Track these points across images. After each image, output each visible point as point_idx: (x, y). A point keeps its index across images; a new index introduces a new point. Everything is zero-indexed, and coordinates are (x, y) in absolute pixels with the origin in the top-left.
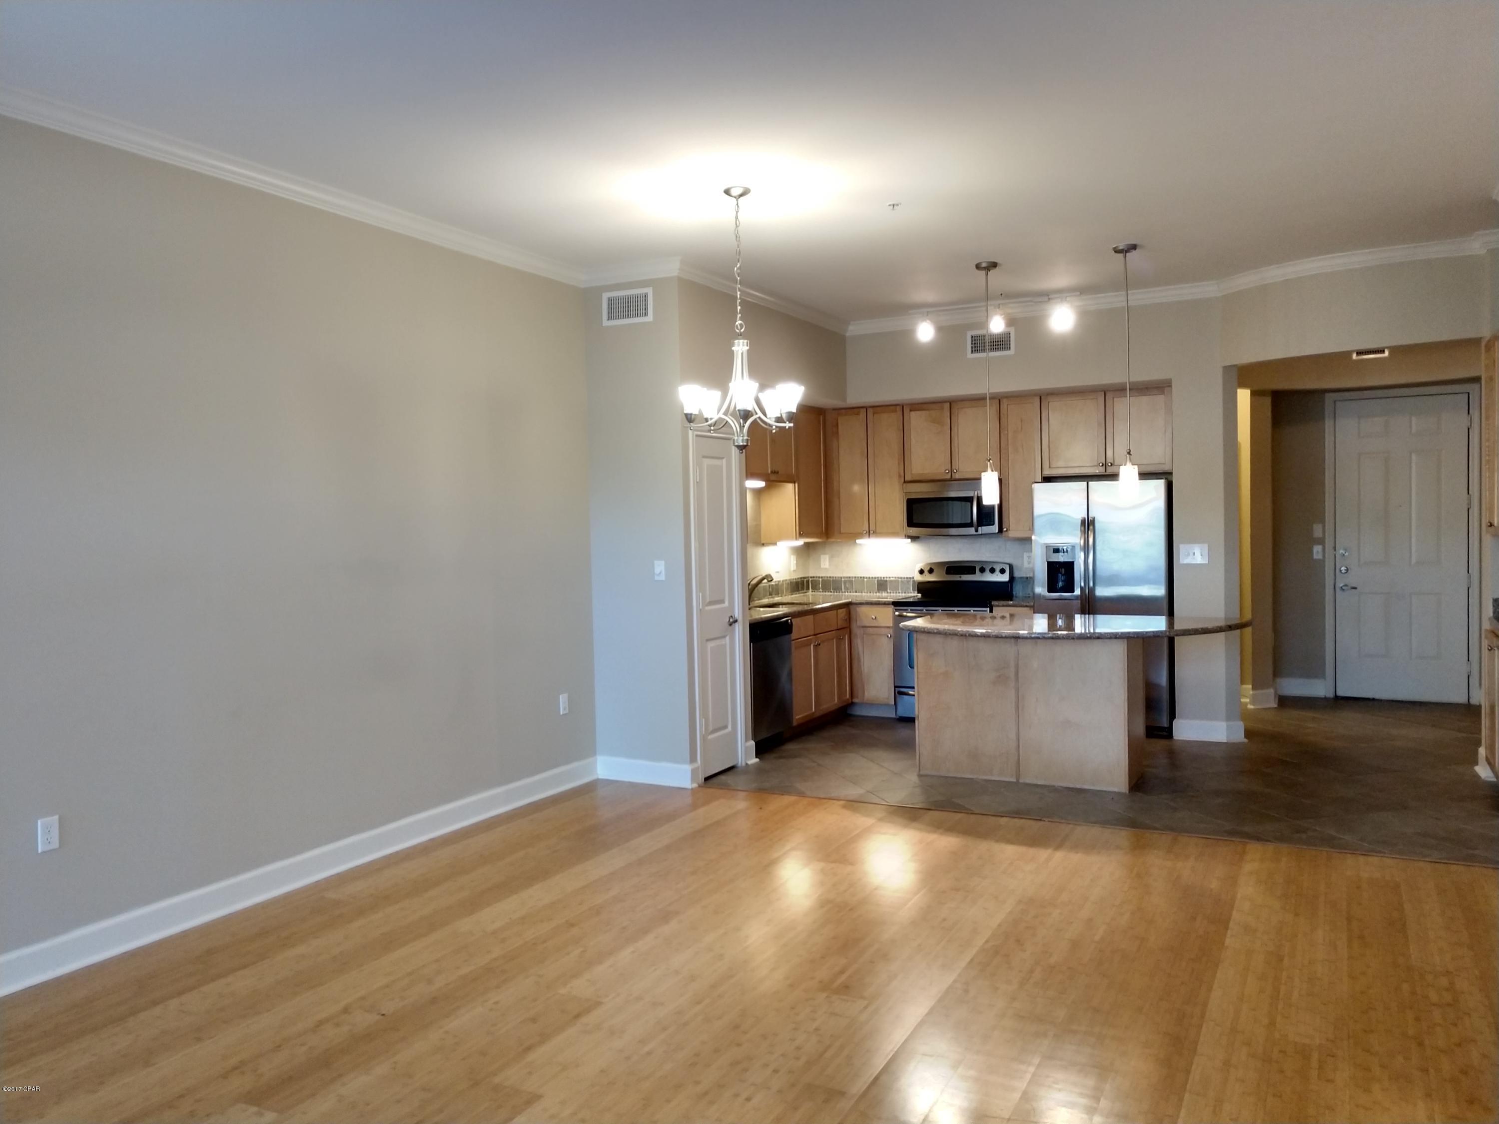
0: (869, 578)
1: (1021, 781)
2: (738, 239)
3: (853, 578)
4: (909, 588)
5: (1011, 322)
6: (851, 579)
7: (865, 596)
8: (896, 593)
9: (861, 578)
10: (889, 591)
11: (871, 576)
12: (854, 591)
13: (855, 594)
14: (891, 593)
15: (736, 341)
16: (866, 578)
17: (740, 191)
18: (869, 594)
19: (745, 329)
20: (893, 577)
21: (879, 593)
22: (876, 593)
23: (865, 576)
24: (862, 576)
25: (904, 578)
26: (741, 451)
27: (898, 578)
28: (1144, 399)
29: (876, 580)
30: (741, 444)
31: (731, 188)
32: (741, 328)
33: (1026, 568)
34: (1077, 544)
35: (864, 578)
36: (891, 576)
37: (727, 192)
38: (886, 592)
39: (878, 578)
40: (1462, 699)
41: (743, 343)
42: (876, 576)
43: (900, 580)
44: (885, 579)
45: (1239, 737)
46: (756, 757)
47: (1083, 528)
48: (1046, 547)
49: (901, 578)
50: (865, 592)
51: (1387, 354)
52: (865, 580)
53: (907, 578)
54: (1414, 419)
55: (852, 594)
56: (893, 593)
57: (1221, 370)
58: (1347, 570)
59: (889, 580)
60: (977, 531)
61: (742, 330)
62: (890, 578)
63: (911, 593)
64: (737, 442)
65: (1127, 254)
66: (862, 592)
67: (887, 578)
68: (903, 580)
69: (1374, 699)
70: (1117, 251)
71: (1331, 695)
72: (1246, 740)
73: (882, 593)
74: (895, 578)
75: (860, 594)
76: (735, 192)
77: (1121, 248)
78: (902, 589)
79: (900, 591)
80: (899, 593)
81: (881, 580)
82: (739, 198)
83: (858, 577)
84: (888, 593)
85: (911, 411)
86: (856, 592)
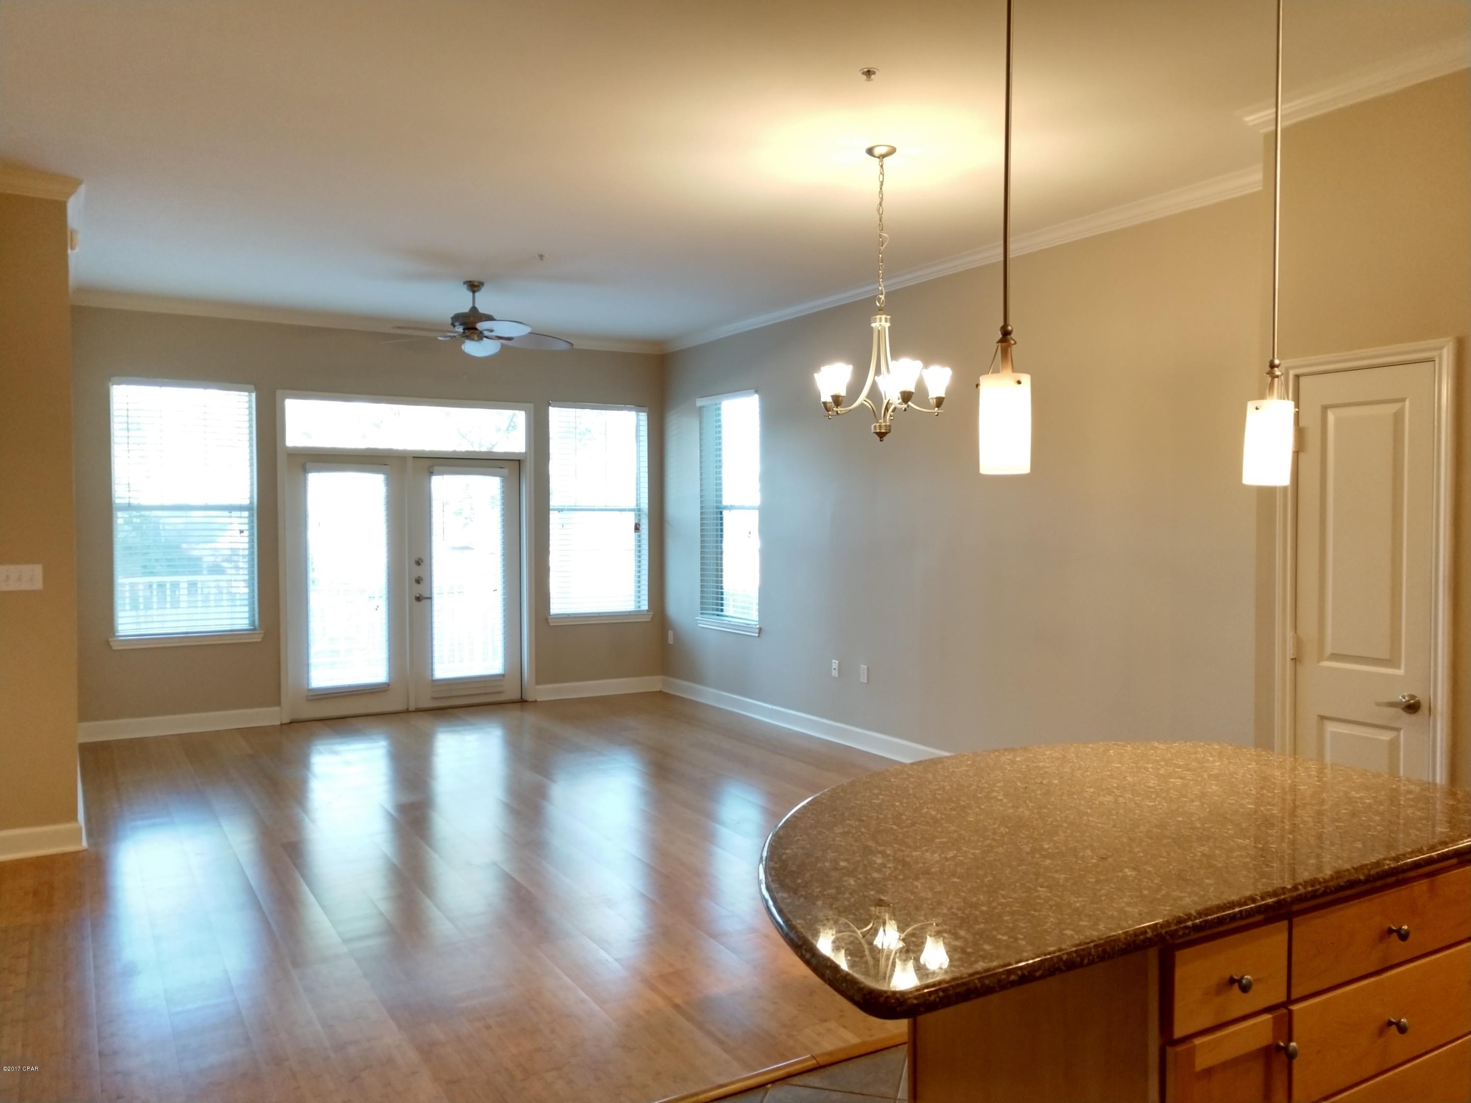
15: (878, 317)
17: (883, 151)
76: (880, 151)
82: (883, 158)
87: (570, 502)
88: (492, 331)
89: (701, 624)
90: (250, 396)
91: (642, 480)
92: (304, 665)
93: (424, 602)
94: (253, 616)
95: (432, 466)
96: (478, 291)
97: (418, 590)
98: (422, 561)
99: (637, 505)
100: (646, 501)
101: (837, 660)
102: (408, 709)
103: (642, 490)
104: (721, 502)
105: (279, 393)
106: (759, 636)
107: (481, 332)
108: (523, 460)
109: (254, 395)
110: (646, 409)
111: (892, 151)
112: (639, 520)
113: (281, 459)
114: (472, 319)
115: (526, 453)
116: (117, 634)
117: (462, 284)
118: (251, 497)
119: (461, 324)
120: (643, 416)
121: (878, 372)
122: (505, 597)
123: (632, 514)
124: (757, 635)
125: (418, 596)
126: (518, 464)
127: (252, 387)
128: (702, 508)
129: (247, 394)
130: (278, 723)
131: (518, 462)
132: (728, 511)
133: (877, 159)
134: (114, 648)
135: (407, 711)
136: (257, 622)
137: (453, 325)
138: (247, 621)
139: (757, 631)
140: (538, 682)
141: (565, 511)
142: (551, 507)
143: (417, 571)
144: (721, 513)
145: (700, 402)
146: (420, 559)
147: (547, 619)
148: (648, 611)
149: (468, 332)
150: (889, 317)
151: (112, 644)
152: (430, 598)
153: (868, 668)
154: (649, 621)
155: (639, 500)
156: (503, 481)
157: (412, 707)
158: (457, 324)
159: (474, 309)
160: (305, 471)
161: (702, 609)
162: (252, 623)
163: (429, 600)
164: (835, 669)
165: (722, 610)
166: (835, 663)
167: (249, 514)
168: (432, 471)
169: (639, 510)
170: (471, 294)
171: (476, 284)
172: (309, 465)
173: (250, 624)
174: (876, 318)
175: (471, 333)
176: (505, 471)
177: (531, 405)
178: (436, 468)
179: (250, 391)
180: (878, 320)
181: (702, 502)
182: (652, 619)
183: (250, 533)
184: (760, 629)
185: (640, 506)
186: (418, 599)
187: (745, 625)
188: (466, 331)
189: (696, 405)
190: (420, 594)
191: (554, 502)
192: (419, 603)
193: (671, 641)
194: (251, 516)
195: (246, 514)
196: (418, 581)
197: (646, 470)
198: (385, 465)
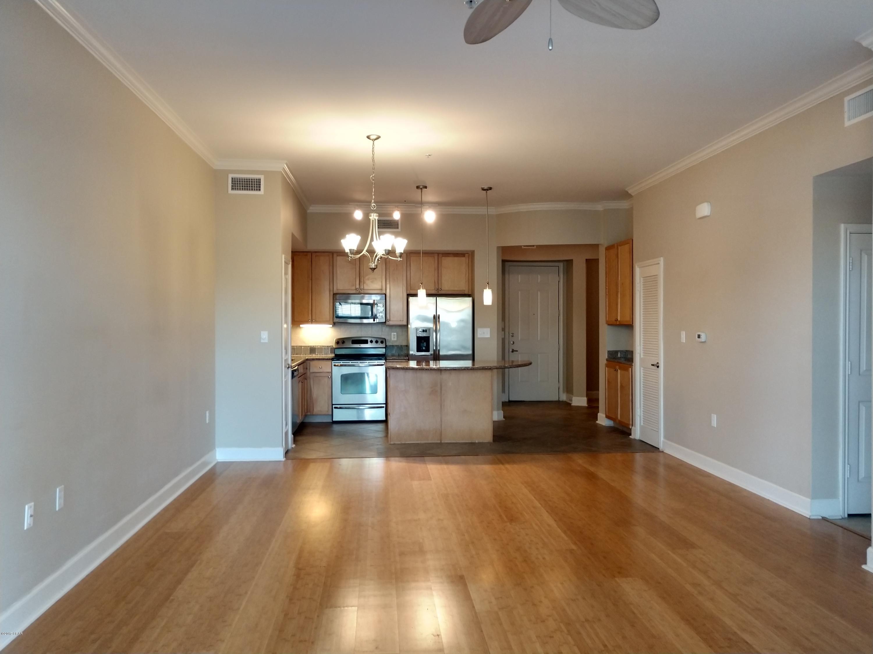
0: (305, 346)
1: (443, 442)
2: (373, 162)
3: (295, 346)
4: (329, 352)
5: (403, 215)
6: (294, 347)
7: (302, 356)
8: (321, 354)
9: (300, 346)
10: (316, 353)
11: (306, 345)
12: (296, 354)
13: (296, 355)
14: (318, 354)
15: (372, 214)
16: (303, 346)
17: (375, 137)
18: (305, 355)
19: (376, 209)
20: (319, 346)
21: (311, 354)
22: (309, 355)
23: (303, 345)
24: (301, 345)
25: (326, 346)
26: (373, 271)
27: (322, 346)
28: (456, 258)
29: (309, 347)
30: (374, 267)
31: (370, 135)
32: (374, 208)
33: (393, 341)
34: (431, 328)
35: (302, 346)
36: (318, 345)
37: (368, 137)
38: (315, 354)
39: (310, 346)
40: (556, 399)
41: (376, 215)
42: (309, 345)
43: (323, 347)
44: (315, 347)
45: (501, 418)
46: (294, 444)
47: (434, 320)
48: (416, 329)
49: (324, 346)
50: (302, 355)
51: (535, 247)
52: (303, 347)
53: (327, 346)
54: (539, 276)
55: (294, 355)
56: (319, 354)
57: (496, 249)
58: (514, 343)
59: (317, 348)
60: (374, 321)
61: (375, 209)
62: (317, 346)
63: (329, 354)
64: (372, 266)
65: (488, 191)
66: (300, 355)
67: (315, 346)
68: (325, 347)
69: (524, 401)
70: (483, 189)
71: (507, 400)
72: (504, 419)
73: (312, 355)
74: (321, 346)
75: (299, 355)
76: (373, 137)
77: (485, 188)
78: (324, 352)
79: (323, 353)
80: (323, 354)
81: (312, 348)
82: (375, 140)
83: (298, 346)
84: (316, 354)
85: (337, 256)
86: (297, 354)
111: (378, 138)
121: (372, 240)
133: (371, 140)
150: (377, 214)
164: (31, 516)
166: (30, 509)
174: (371, 215)
180: (372, 216)
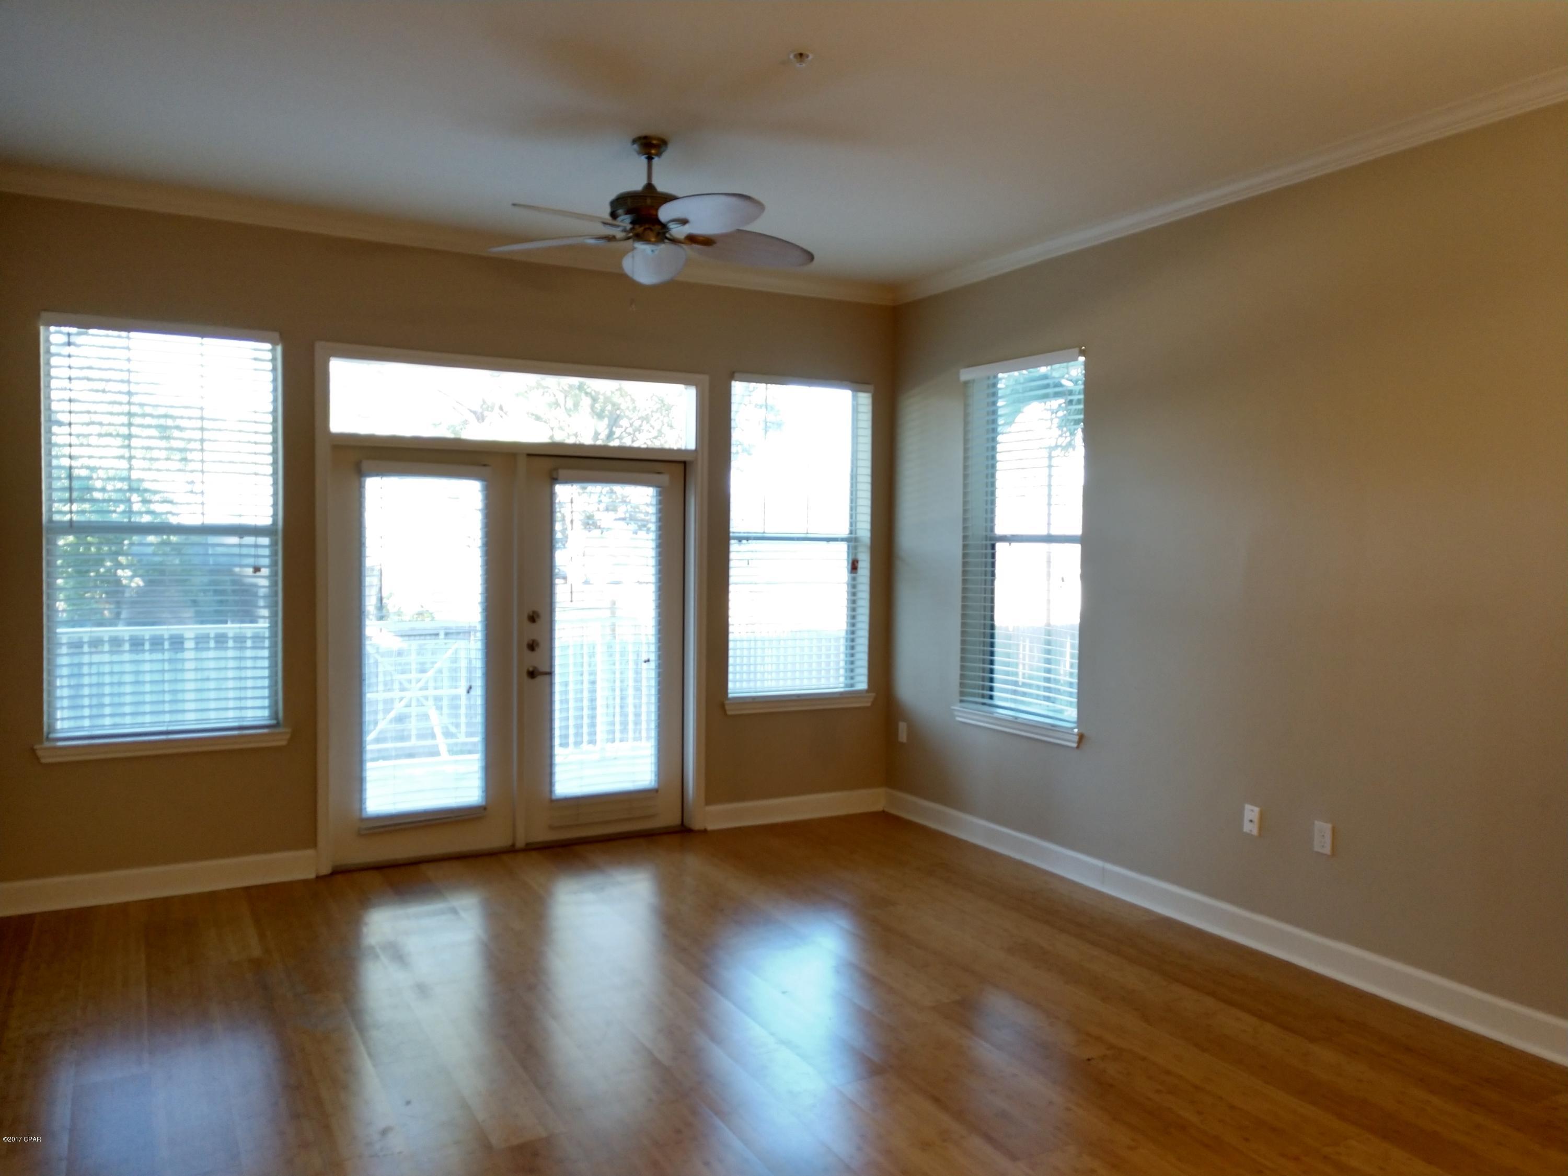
87: (754, 527)
88: (684, 222)
89: (960, 716)
90: (273, 350)
91: (860, 494)
92: (357, 781)
93: (540, 679)
94: (276, 703)
95: (556, 469)
96: (659, 154)
97: (533, 660)
98: (538, 616)
99: (851, 532)
100: (867, 526)
101: (1256, 806)
102: (513, 845)
103: (860, 509)
104: (992, 529)
105: (319, 346)
106: (1078, 747)
107: (664, 227)
108: (691, 462)
109: (279, 349)
110: (871, 387)
112: (856, 554)
113: (322, 452)
114: (649, 201)
115: (696, 450)
116: (52, 736)
117: (629, 144)
118: (275, 515)
119: (628, 212)
120: (865, 399)
122: (661, 670)
123: (844, 546)
124: (1075, 745)
125: (531, 669)
126: (683, 468)
127: (276, 335)
128: (965, 538)
129: (268, 346)
130: (312, 875)
131: (681, 467)
132: (1006, 544)
134: (43, 761)
135: (512, 850)
136: (281, 714)
137: (614, 215)
138: (266, 713)
139: (1076, 738)
140: (709, 801)
141: (750, 539)
142: (731, 535)
143: (532, 632)
144: (993, 547)
145: (966, 375)
146: (534, 612)
147: (723, 706)
148: (867, 691)
149: (641, 227)
151: (40, 753)
152: (550, 674)
153: (1334, 831)
154: (867, 708)
155: (854, 525)
156: (660, 494)
157: (520, 843)
158: (620, 211)
159: (650, 187)
160: (360, 473)
161: (962, 694)
162: (275, 715)
163: (547, 678)
164: (1251, 821)
165: (991, 697)
166: (1251, 812)
167: (271, 541)
168: (555, 476)
169: (856, 540)
170: (643, 160)
171: (655, 142)
172: (365, 465)
173: (270, 717)
175: (645, 229)
176: (665, 479)
177: (705, 378)
178: (562, 473)
179: (274, 343)
181: (965, 529)
182: (873, 703)
183: (271, 572)
184: (1081, 737)
185: (856, 534)
186: (532, 674)
187: (1050, 727)
188: (637, 227)
189: (958, 378)
190: (535, 668)
191: (737, 524)
192: (531, 681)
193: (903, 737)
194: (273, 544)
195: (265, 541)
196: (532, 646)
197: (869, 479)
198: (485, 465)
